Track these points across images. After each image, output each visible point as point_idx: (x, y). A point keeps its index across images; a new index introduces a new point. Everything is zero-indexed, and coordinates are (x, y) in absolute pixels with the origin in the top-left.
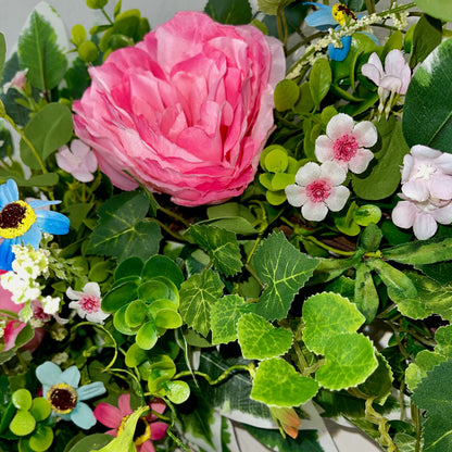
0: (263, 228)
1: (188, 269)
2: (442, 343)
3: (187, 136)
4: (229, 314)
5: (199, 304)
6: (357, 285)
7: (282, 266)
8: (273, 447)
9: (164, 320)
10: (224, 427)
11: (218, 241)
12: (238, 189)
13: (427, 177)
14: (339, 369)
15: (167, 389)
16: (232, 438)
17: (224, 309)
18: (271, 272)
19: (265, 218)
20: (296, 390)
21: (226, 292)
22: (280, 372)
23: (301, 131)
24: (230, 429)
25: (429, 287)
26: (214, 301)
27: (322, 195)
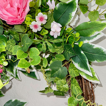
0: (26, 31)
1: (9, 38)
2: (56, 57)
3: (10, 10)
4: (16, 49)
5: (10, 46)
6: (43, 45)
7: (27, 41)
8: (26, 75)
9: (2, 50)
10: (16, 70)
11: (15, 34)
12: (20, 23)
13: (56, 27)
14: (35, 62)
15: (3, 63)
16: (18, 73)
17: (15, 48)
18: (25, 42)
19: (26, 29)
20: (26, 65)
21: (16, 44)
22: (24, 62)
23: (35, 12)
24: (18, 71)
25: (56, 47)
26: (14, 46)
27: (36, 28)
